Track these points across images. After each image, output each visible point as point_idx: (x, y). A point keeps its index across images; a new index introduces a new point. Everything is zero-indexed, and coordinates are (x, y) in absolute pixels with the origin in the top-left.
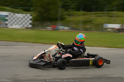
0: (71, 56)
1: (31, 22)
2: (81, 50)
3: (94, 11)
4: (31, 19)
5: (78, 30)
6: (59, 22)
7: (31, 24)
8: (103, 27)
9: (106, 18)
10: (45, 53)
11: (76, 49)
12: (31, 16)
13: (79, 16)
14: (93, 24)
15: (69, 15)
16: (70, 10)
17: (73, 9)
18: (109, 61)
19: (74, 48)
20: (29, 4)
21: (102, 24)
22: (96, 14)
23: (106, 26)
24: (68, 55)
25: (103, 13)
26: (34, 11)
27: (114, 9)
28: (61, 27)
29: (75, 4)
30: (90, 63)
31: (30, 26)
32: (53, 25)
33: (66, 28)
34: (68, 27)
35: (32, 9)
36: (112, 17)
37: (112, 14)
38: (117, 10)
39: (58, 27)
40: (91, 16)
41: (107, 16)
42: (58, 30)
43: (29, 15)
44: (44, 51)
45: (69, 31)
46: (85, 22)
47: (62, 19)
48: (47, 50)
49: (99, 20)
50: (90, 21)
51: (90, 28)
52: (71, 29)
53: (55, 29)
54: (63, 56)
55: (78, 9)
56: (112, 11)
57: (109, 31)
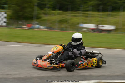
1: (5, 20)
3: (70, 11)
4: (5, 17)
5: (54, 29)
6: (35, 21)
7: (5, 22)
8: (78, 26)
9: (81, 18)
12: (5, 14)
13: (55, 15)
14: (68, 23)
15: (45, 14)
16: (46, 9)
17: (49, 8)
20: (4, 1)
21: (78, 24)
22: (72, 14)
23: (82, 26)
25: (79, 13)
26: (9, 8)
27: (89, 9)
28: (37, 26)
29: (51, 3)
31: (4, 24)
32: (28, 23)
33: (42, 27)
34: (44, 26)
35: (7, 6)
36: (87, 17)
37: (88, 14)
38: (93, 10)
39: (34, 26)
40: (67, 16)
41: (83, 16)
42: (33, 29)
43: (3, 13)
45: (45, 30)
46: (61, 22)
47: (38, 18)
49: (75, 20)
50: (67, 21)
51: (66, 27)
52: (47, 28)
53: (30, 28)
55: (54, 9)
56: (88, 11)
57: (85, 31)
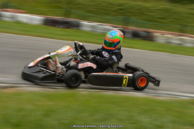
0: (95, 67)
2: (114, 57)
10: (49, 58)
11: (106, 54)
18: (159, 82)
19: (103, 52)
24: (89, 64)
30: (124, 82)
44: (50, 54)
48: (55, 53)
54: (81, 66)
